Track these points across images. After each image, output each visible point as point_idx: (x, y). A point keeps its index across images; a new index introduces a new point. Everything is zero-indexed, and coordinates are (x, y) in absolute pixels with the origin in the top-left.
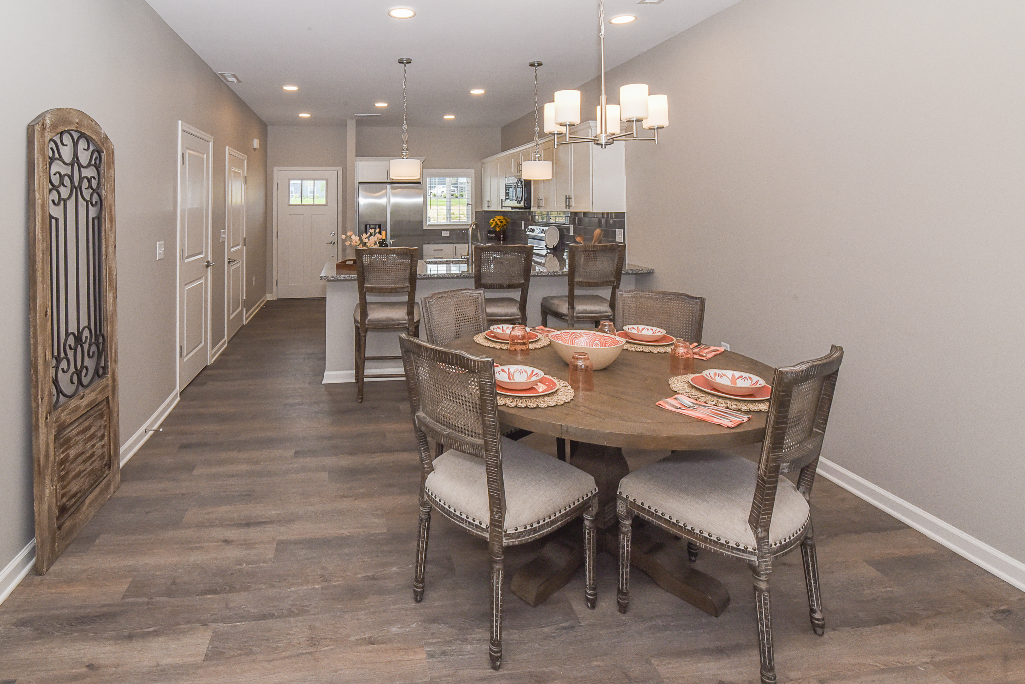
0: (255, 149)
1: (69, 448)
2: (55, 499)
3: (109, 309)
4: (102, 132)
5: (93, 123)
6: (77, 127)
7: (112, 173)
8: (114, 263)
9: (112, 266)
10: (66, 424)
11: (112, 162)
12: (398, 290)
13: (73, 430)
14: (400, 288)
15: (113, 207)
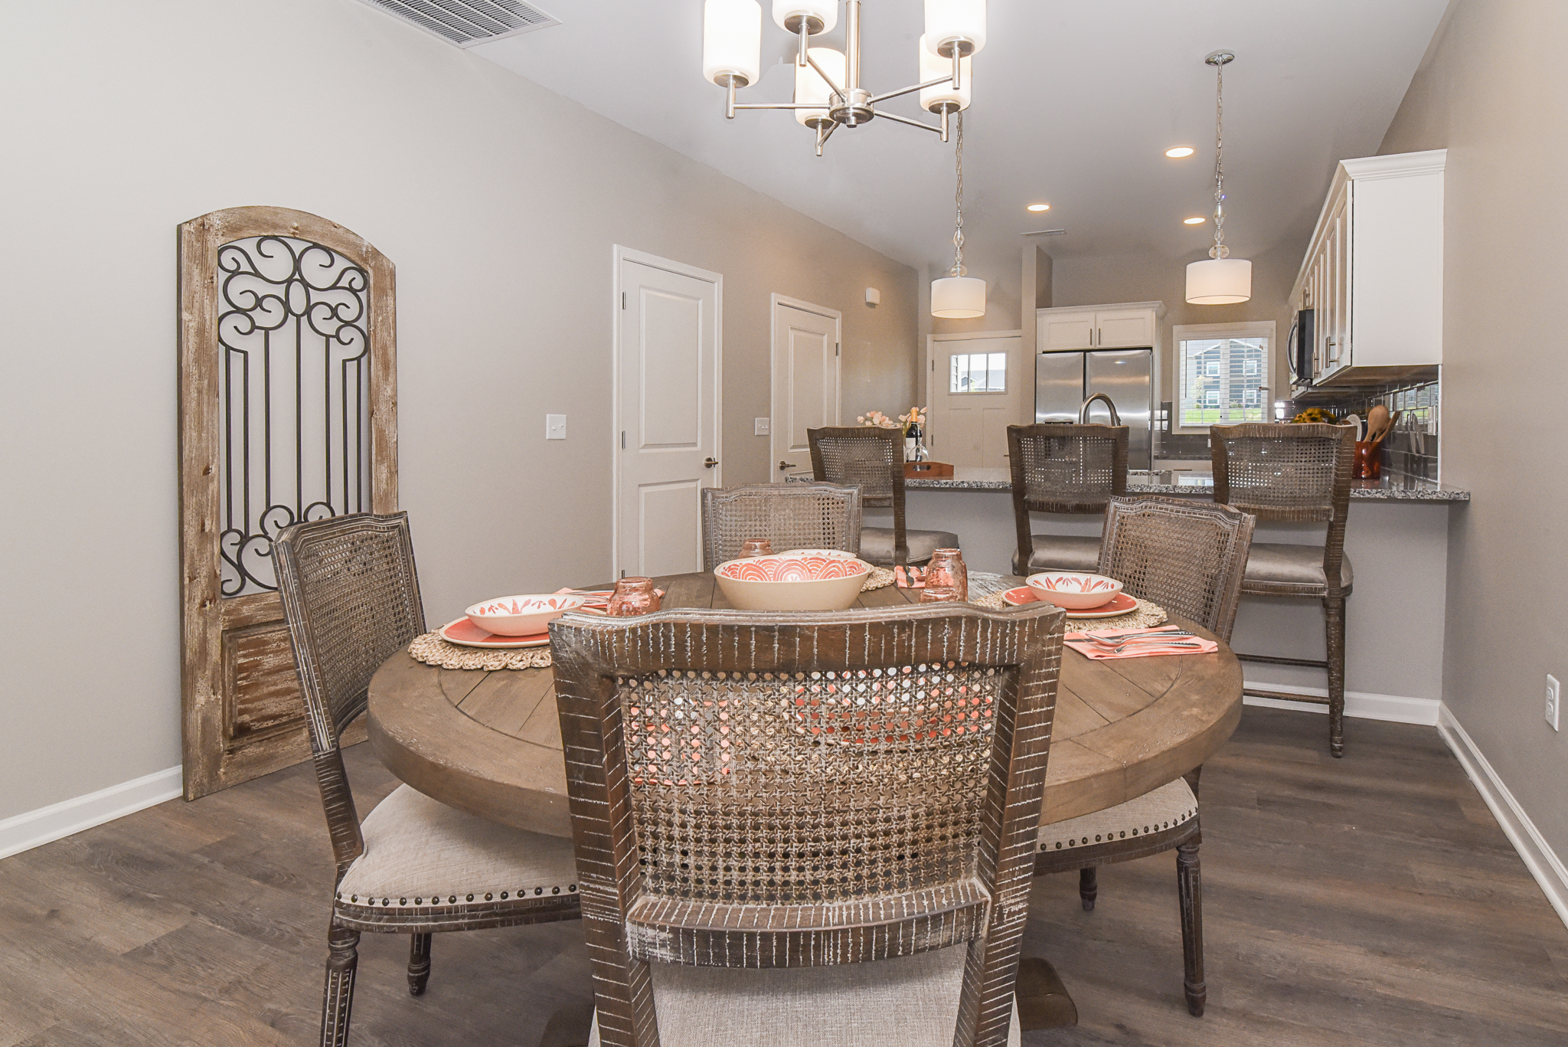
0: (872, 305)
1: (264, 653)
2: (220, 712)
3: (378, 488)
4: (366, 244)
5: (341, 231)
6: (294, 233)
7: (391, 301)
8: (392, 428)
9: (389, 430)
10: (254, 621)
11: (388, 286)
12: (873, 502)
13: (274, 631)
14: (875, 499)
15: (391, 351)
